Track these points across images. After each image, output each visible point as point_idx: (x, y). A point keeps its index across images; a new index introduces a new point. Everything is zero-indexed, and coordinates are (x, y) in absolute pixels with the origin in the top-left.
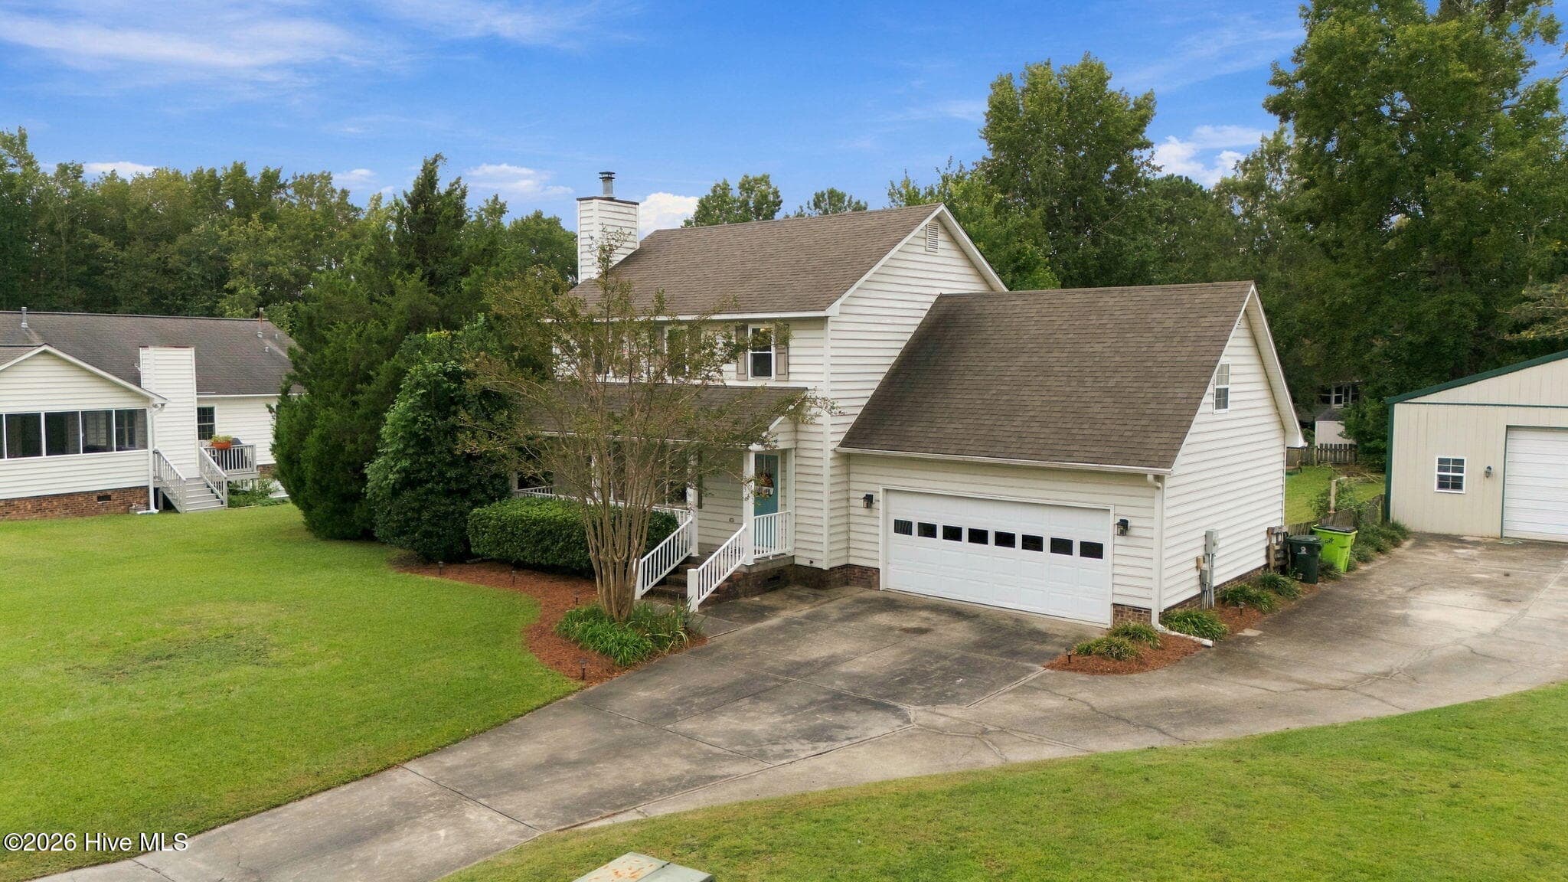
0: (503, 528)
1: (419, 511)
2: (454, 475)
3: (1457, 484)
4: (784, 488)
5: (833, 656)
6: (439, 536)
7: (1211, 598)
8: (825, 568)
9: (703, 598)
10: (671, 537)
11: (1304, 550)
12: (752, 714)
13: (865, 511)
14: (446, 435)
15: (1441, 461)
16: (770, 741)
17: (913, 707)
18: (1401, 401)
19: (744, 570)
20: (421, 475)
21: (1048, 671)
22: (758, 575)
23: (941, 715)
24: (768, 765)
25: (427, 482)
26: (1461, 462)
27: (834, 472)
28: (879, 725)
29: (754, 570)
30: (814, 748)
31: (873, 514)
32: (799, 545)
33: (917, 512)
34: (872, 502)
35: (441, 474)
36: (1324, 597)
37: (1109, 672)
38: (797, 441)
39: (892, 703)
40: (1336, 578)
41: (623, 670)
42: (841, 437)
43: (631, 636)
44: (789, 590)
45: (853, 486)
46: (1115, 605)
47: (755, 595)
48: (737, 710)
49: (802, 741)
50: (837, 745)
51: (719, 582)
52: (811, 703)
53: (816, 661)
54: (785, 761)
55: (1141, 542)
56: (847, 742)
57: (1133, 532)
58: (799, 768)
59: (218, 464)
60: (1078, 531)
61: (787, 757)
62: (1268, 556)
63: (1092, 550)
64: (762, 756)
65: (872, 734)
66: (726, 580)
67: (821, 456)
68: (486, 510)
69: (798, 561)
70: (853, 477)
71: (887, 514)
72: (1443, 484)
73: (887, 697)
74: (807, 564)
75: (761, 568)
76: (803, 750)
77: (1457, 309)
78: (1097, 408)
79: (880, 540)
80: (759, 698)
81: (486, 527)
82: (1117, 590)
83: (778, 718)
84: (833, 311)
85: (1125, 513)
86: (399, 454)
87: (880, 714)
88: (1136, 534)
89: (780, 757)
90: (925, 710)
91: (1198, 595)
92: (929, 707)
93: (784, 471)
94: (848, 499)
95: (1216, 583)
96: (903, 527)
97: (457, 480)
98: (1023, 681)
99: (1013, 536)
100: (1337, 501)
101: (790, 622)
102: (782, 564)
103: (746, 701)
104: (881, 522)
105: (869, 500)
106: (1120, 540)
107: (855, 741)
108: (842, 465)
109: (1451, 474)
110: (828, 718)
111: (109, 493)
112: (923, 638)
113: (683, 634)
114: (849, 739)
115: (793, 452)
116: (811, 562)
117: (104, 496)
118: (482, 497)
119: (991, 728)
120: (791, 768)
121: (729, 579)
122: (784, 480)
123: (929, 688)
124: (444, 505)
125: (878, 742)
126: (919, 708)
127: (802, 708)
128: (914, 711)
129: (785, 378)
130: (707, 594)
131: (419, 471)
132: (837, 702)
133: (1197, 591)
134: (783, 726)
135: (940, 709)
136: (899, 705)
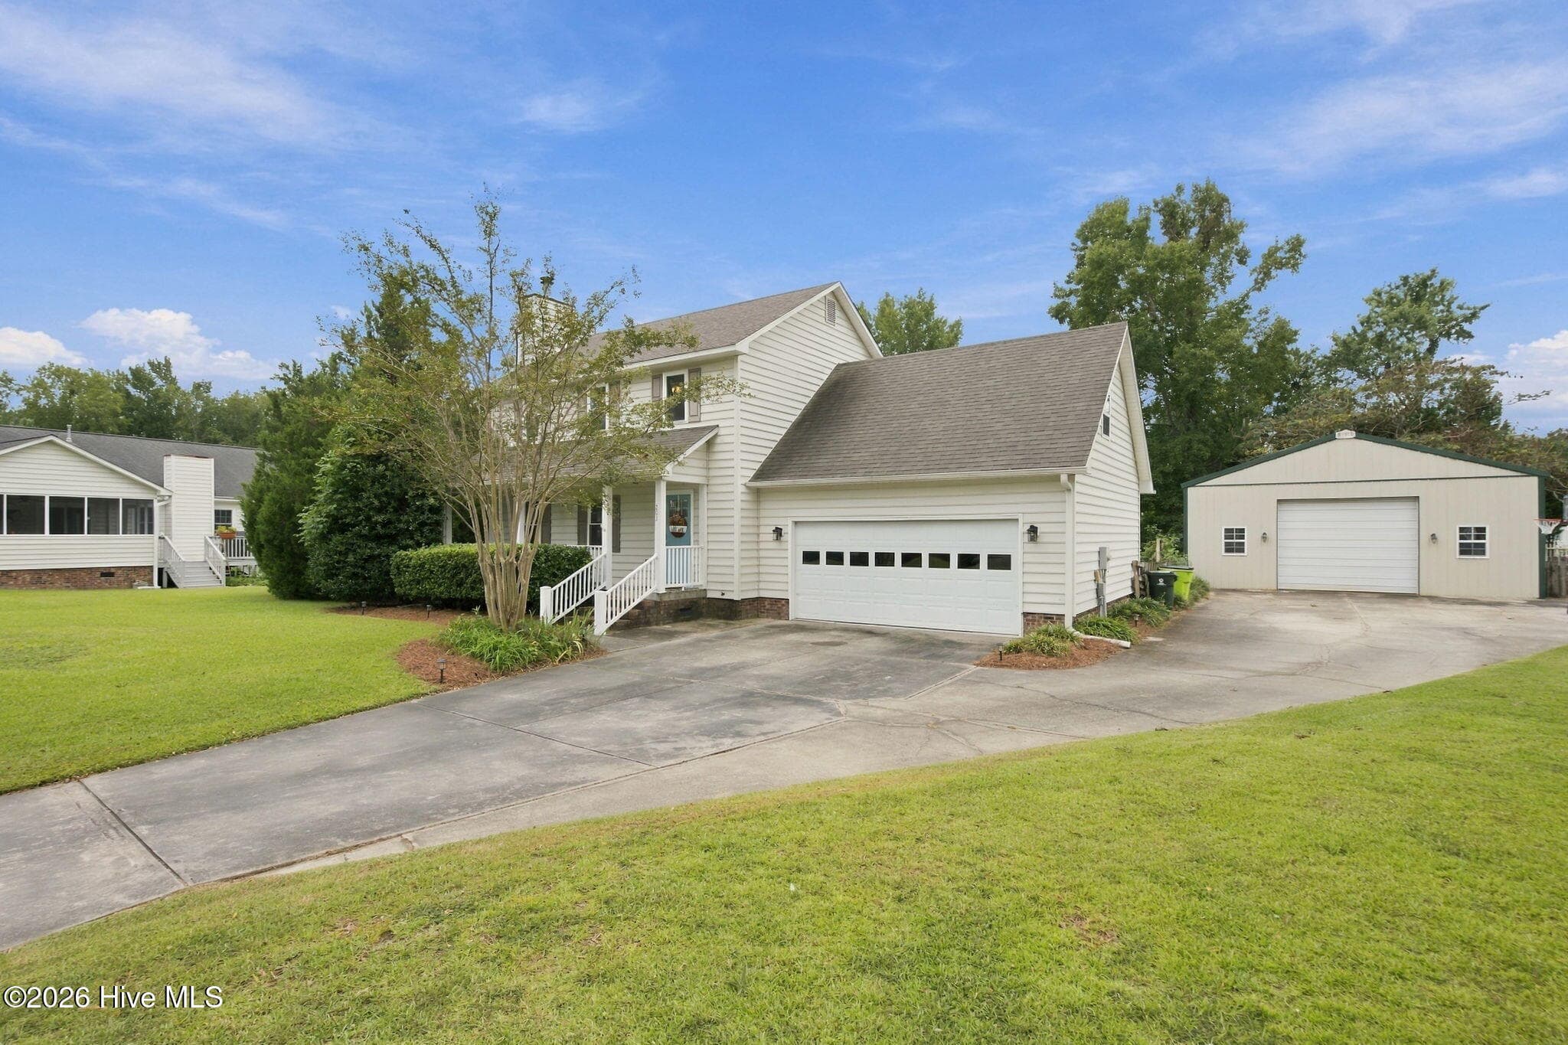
0: (422, 565)
1: (346, 554)
2: (380, 520)
3: (1240, 548)
4: (696, 525)
5: (744, 662)
6: (365, 579)
7: (1103, 614)
8: (736, 598)
9: (611, 622)
10: (584, 568)
11: (1161, 582)
12: (639, 712)
13: (775, 545)
14: (373, 482)
15: (1227, 530)
16: (653, 738)
17: (841, 702)
18: (1193, 486)
19: (656, 598)
20: (348, 521)
21: (979, 668)
22: (670, 604)
23: (878, 707)
24: (646, 767)
25: (354, 526)
26: (1243, 530)
27: (745, 505)
28: (801, 719)
29: (666, 599)
30: (717, 745)
31: (783, 547)
32: (711, 578)
33: (824, 542)
34: (781, 535)
35: (368, 519)
36: (1184, 621)
37: (1045, 667)
38: (708, 477)
39: (815, 698)
40: (1185, 608)
41: (498, 677)
42: (752, 474)
43: (517, 641)
44: (701, 621)
45: (763, 521)
46: (1025, 614)
47: (668, 623)
48: (620, 710)
49: (701, 738)
50: (747, 741)
51: (629, 608)
52: (715, 701)
53: (725, 666)
54: (672, 762)
55: (1051, 548)
56: (763, 738)
57: (1041, 537)
58: (692, 769)
59: (223, 551)
60: (984, 544)
61: (676, 756)
62: (1133, 587)
63: (1000, 562)
64: (641, 756)
65: (794, 728)
66: (636, 607)
67: (730, 489)
68: (411, 553)
69: (710, 595)
70: (763, 513)
71: (795, 545)
72: (1229, 548)
73: (808, 693)
74: (718, 595)
75: (672, 598)
76: (701, 748)
77: (1196, 446)
78: (999, 426)
79: (789, 571)
80: (652, 698)
81: (408, 567)
82: (1028, 598)
83: (673, 715)
84: (742, 346)
85: (1033, 519)
86: (329, 500)
87: (801, 709)
88: (1045, 540)
89: (666, 756)
90: (857, 704)
91: (1094, 610)
92: (861, 701)
93: (696, 508)
94: (758, 535)
95: (1109, 599)
96: (811, 558)
97: (384, 525)
98: (959, 676)
99: (919, 555)
100: (1162, 555)
101: (699, 641)
102: (694, 596)
103: (636, 700)
104: (789, 554)
105: (778, 532)
106: (1031, 546)
107: (771, 736)
108: (754, 501)
109: (1235, 541)
110: (738, 713)
111: (113, 570)
112: (837, 648)
113: (578, 643)
114: (764, 734)
115: (705, 488)
116: (723, 594)
117: (107, 573)
118: (410, 542)
119: (942, 719)
120: (680, 769)
121: (640, 606)
122: (697, 517)
123: (856, 685)
124: (370, 549)
125: (805, 736)
126: (848, 702)
127: (704, 705)
128: (841, 705)
129: (697, 419)
130: (616, 619)
131: (346, 516)
132: (747, 700)
133: (1094, 605)
134: (677, 723)
135: (872, 702)
136: (824, 699)
